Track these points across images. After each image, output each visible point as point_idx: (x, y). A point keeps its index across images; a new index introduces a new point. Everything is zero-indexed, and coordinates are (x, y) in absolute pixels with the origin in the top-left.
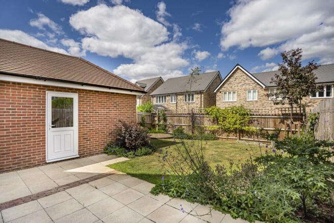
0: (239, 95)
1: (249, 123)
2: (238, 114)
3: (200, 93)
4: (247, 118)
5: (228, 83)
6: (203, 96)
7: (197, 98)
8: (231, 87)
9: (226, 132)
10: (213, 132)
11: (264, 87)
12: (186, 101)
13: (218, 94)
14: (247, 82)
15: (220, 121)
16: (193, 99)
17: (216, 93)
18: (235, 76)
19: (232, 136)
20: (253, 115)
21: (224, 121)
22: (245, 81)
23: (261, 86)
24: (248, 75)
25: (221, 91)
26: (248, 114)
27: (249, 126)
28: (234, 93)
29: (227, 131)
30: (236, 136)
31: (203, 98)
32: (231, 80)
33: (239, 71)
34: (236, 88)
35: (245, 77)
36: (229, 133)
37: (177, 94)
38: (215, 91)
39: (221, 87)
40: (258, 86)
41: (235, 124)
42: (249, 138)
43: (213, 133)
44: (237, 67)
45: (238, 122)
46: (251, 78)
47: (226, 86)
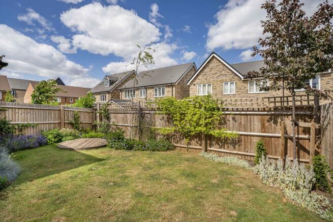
0: (214, 89)
1: (220, 124)
2: (202, 109)
3: (171, 85)
4: (217, 115)
5: (203, 74)
6: (174, 89)
7: (168, 92)
8: (206, 79)
9: (187, 137)
10: (168, 137)
11: (242, 77)
12: (156, 95)
13: (192, 87)
14: (223, 72)
15: (176, 120)
16: (163, 93)
17: (189, 86)
18: (211, 65)
19: (194, 144)
20: (227, 110)
21: (181, 119)
22: (221, 72)
23: (239, 77)
24: (224, 65)
25: (195, 83)
26: (218, 109)
27: (220, 129)
28: (209, 85)
29: (187, 135)
30: (201, 145)
31: (174, 91)
32: (206, 70)
33: (215, 60)
34: (212, 79)
35: (221, 66)
36: (190, 140)
37: (146, 88)
38: (188, 84)
39: (195, 79)
40: (236, 77)
41: (198, 124)
42: (220, 148)
43: (168, 139)
44: (212, 55)
45: (202, 122)
46: (228, 68)
47: (200, 77)
